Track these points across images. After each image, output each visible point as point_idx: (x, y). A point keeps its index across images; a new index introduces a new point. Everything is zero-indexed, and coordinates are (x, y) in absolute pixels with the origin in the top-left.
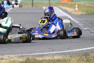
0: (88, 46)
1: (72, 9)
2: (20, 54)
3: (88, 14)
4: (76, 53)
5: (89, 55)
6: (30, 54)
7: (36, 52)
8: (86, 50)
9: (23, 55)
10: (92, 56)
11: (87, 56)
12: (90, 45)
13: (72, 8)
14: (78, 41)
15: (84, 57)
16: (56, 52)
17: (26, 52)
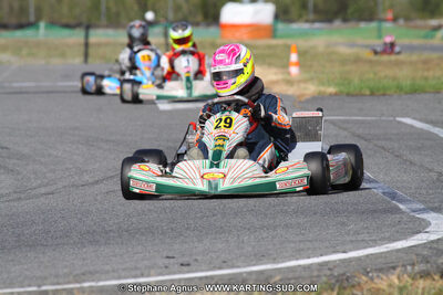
0: (352, 241)
1: (274, 70)
2: (30, 286)
3: (348, 95)
4: (297, 274)
5: (353, 286)
6: (78, 285)
7: (107, 275)
8: (340, 260)
9: (44, 288)
10: (369, 290)
11: (345, 288)
12: (360, 237)
13: (270, 65)
14: (301, 221)
15: (334, 294)
16: (202, 271)
17: (57, 276)
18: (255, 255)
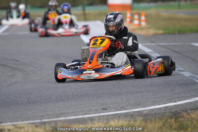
0: (178, 97)
7: (70, 114)
8: (174, 106)
10: (188, 118)
11: (178, 118)
14: (154, 89)
15: (173, 120)
18: (135, 104)
